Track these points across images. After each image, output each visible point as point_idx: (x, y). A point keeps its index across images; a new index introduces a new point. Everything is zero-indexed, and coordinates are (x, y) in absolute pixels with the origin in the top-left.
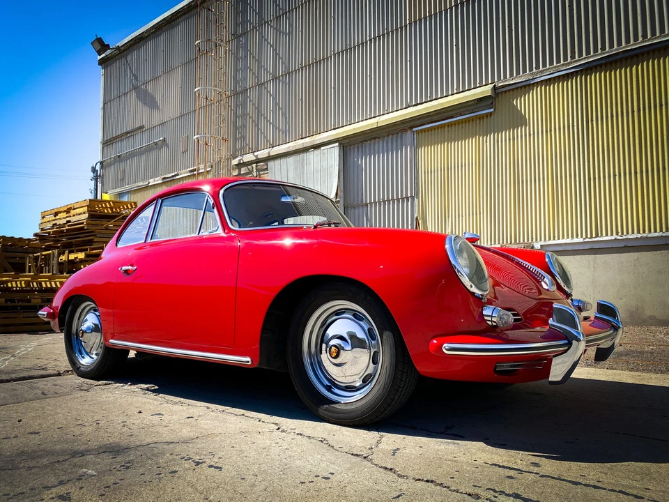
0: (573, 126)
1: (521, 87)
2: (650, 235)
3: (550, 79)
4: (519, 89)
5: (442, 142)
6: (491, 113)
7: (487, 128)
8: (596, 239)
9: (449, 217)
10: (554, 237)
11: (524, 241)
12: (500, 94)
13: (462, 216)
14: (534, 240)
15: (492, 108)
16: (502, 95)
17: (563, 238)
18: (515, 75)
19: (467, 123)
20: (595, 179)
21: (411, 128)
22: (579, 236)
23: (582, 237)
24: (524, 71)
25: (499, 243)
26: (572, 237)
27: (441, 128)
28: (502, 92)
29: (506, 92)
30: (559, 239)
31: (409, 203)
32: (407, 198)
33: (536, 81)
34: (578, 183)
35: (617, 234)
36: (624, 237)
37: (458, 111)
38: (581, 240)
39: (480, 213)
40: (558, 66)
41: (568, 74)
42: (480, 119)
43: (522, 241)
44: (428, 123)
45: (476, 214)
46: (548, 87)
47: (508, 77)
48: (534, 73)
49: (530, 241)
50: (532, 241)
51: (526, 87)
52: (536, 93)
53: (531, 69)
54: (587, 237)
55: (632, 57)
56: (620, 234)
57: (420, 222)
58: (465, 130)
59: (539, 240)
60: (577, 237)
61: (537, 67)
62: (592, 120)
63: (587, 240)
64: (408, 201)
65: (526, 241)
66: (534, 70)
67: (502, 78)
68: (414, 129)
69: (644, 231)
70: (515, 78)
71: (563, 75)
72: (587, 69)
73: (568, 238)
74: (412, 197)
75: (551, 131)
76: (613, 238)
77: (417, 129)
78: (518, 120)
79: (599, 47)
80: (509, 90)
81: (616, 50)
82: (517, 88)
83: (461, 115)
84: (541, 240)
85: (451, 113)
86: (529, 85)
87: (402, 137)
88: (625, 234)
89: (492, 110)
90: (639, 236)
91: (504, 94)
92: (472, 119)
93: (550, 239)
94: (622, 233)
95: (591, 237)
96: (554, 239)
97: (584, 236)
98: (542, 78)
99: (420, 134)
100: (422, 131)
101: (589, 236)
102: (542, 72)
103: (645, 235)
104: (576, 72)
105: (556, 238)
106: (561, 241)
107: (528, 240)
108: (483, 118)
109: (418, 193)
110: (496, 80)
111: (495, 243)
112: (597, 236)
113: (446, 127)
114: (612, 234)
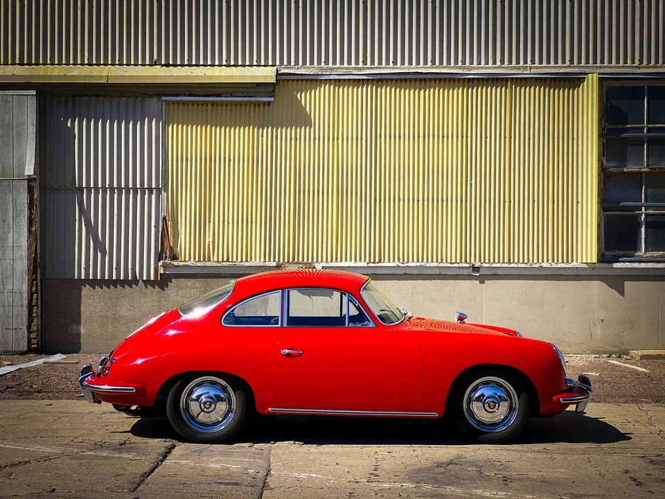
0: (362, 139)
1: (307, 80)
2: (428, 265)
3: (339, 80)
4: (304, 82)
5: (203, 122)
6: (269, 103)
7: (264, 118)
8: (379, 265)
9: (210, 222)
10: (337, 259)
11: (303, 261)
12: (281, 82)
13: (228, 223)
14: (315, 260)
15: (272, 97)
16: (283, 83)
17: (346, 260)
18: (300, 63)
19: (238, 107)
20: (380, 200)
21: (159, 95)
22: (363, 260)
23: (365, 261)
24: (312, 63)
25: (274, 261)
26: (356, 261)
27: (203, 104)
28: (284, 80)
29: (288, 80)
30: (341, 261)
31: (153, 197)
32: (150, 190)
33: (325, 78)
34: (363, 202)
35: (399, 260)
36: (405, 265)
37: (228, 90)
38: (364, 264)
39: (252, 222)
40: (349, 68)
41: (359, 80)
42: (255, 105)
43: (301, 260)
44: (185, 95)
45: (247, 223)
46: (337, 88)
47: (293, 63)
48: (322, 69)
49: (310, 261)
50: (312, 261)
51: (313, 81)
52: (324, 91)
53: (319, 63)
54: (370, 262)
55: (421, 80)
56: (401, 261)
57: (169, 223)
58: (235, 117)
59: (320, 260)
60: (360, 260)
61: (327, 62)
62: (380, 137)
63: (371, 265)
64: (151, 193)
65: (305, 260)
66: (323, 64)
67: (285, 63)
68: (164, 98)
69: (423, 261)
70: (300, 68)
71: (354, 80)
72: (379, 81)
73: (351, 260)
74: (159, 190)
75: (338, 139)
76: (395, 265)
77: (168, 98)
78: (302, 119)
79: (391, 60)
80: (293, 80)
81: (407, 68)
82: (302, 80)
83: (232, 96)
84: (322, 261)
85: (218, 90)
86: (316, 80)
87: (142, 104)
88: (406, 260)
89: (272, 99)
90: (418, 264)
91: (286, 82)
92: (246, 103)
93: (332, 261)
94: (404, 261)
95: (374, 262)
96: (336, 261)
97: (367, 261)
98: (332, 77)
99: (171, 105)
100: (174, 102)
101: (372, 261)
102: (332, 69)
103: (424, 264)
104: (368, 80)
105: (339, 260)
106: (344, 264)
107: (308, 260)
108: (259, 106)
109: (166, 185)
110: (278, 63)
111: (270, 261)
112: (380, 262)
113: (210, 106)
114: (394, 261)
